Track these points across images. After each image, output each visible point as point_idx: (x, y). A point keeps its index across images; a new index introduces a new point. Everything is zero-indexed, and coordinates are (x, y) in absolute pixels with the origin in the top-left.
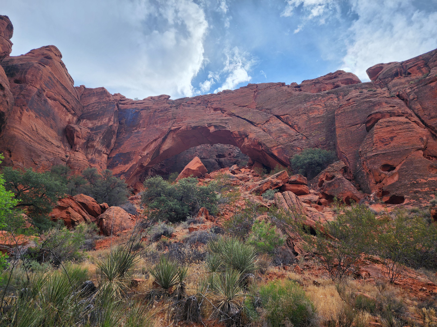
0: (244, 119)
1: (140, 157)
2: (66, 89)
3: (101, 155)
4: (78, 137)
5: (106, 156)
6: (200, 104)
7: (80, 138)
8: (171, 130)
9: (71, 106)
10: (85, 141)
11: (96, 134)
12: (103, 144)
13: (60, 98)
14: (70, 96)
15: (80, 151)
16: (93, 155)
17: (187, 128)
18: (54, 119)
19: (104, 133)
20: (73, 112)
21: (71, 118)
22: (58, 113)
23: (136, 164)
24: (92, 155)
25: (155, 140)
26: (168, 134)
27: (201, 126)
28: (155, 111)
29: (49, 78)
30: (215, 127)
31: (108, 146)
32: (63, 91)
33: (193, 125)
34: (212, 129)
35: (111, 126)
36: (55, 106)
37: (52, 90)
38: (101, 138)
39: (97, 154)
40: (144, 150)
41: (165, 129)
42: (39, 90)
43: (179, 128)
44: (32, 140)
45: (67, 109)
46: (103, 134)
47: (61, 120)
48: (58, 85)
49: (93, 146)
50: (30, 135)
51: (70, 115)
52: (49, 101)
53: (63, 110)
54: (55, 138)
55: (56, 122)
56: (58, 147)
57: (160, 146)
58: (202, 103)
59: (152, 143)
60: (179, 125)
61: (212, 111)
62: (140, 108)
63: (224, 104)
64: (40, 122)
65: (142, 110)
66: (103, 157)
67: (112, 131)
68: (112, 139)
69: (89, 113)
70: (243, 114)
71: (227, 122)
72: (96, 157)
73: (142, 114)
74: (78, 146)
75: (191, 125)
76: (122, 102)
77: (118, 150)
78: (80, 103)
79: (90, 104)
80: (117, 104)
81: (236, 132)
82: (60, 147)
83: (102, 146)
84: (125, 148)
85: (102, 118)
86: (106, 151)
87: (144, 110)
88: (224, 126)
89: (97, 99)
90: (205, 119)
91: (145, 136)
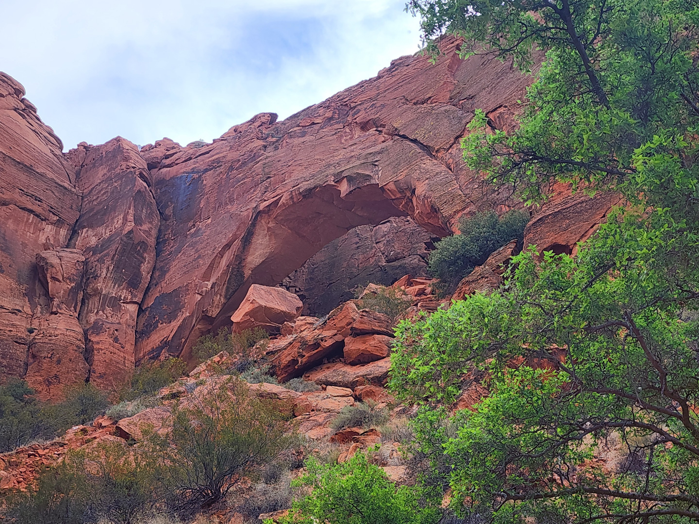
0: (415, 141)
1: (199, 297)
2: (29, 169)
3: (120, 309)
4: (54, 279)
5: (133, 308)
6: (330, 119)
7: (59, 281)
8: (260, 212)
9: (45, 206)
10: (74, 285)
11: (101, 261)
12: (117, 281)
13: (17, 196)
14: (41, 183)
15: (62, 311)
16: (101, 313)
17: (292, 198)
18: (5, 249)
19: (114, 255)
20: (56, 218)
21: (53, 232)
22: (17, 232)
23: (192, 316)
24: (98, 312)
25: (228, 246)
26: (254, 225)
27: (320, 186)
28: (231, 168)
30: (350, 179)
31: (133, 285)
32: (23, 177)
33: (304, 186)
34: (344, 188)
35: (131, 232)
36: (8, 218)
38: (111, 268)
39: (108, 310)
40: (206, 277)
41: (245, 210)
43: (276, 203)
45: (38, 216)
46: (112, 259)
47: (24, 245)
48: (5, 167)
49: (97, 292)
51: (49, 228)
53: (27, 221)
54: (9, 292)
55: (10, 255)
56: (15, 312)
57: (240, 260)
58: (336, 116)
59: (221, 255)
60: (275, 194)
61: (358, 132)
62: (203, 168)
63: (383, 106)
65: (206, 170)
66: (127, 311)
67: (138, 244)
68: (142, 262)
69: (92, 209)
70: (414, 127)
71: (376, 161)
72: (107, 317)
73: (205, 182)
74: (56, 302)
75: (299, 188)
76: (167, 162)
77: (159, 288)
78: (73, 190)
79: (93, 188)
80: (141, 174)
81: (392, 186)
82: (20, 311)
83: (117, 286)
84: (173, 280)
85: (113, 219)
86: (129, 297)
87: (211, 170)
88: (367, 173)
89: (105, 171)
90: (332, 162)
91: (209, 240)
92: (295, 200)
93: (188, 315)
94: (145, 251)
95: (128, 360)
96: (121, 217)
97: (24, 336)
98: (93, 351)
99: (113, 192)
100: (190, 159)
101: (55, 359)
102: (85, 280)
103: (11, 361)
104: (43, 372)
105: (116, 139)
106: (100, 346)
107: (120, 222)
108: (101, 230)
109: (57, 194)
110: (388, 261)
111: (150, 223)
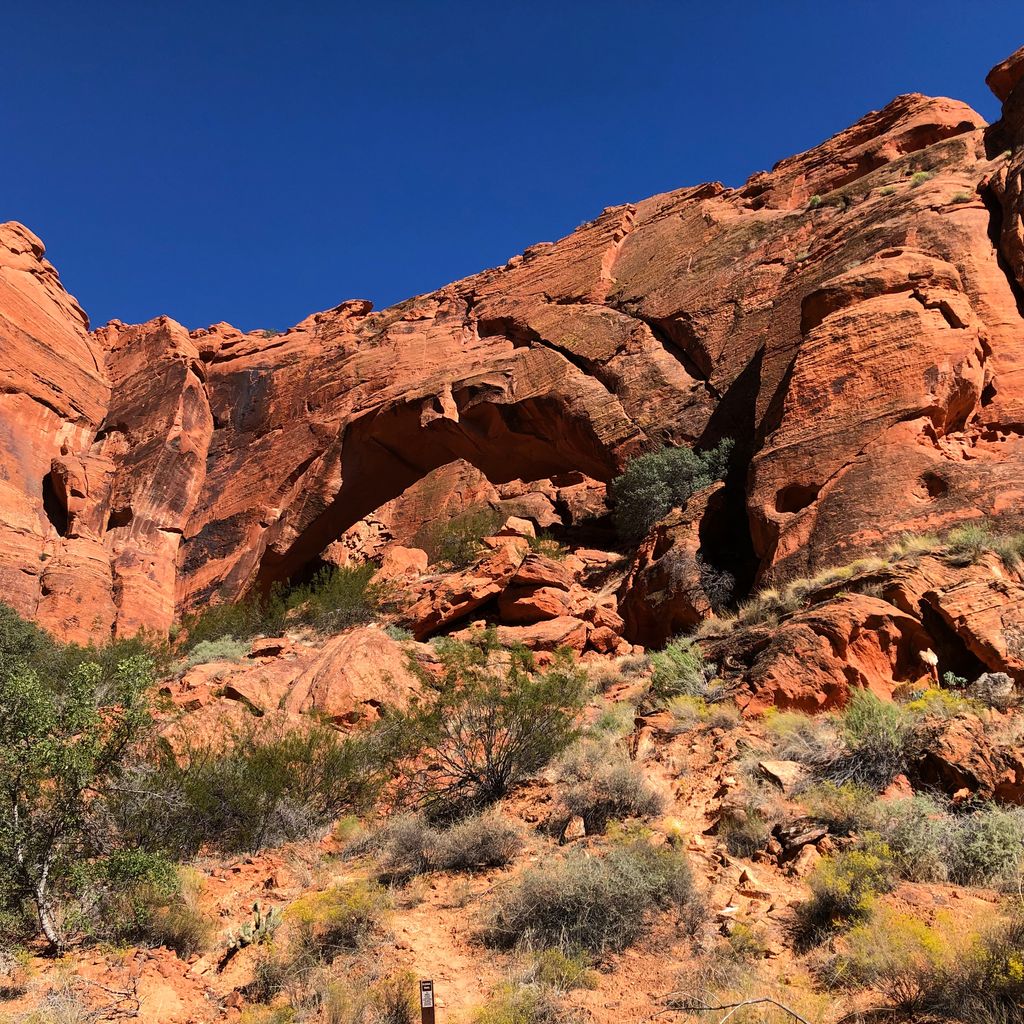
0: (562, 350)
1: (264, 529)
2: (47, 348)
3: (156, 536)
4: (75, 493)
5: (173, 537)
6: (445, 314)
7: (82, 496)
8: (350, 424)
9: (65, 398)
10: (100, 501)
11: (136, 473)
12: (157, 500)
13: (30, 382)
15: (84, 535)
16: (132, 540)
18: (13, 450)
20: (77, 414)
21: (72, 433)
24: (128, 539)
25: (305, 465)
28: (312, 366)
31: (176, 506)
35: (177, 439)
36: (17, 410)
38: (149, 483)
39: (143, 536)
40: (273, 502)
41: (331, 422)
43: (373, 414)
45: (55, 410)
46: (151, 472)
47: (36, 447)
48: (18, 344)
51: (68, 426)
53: (41, 416)
54: (14, 505)
55: (18, 457)
56: (22, 532)
57: (320, 484)
59: (296, 475)
60: (372, 403)
62: (272, 362)
63: (517, 303)
65: (277, 367)
66: (165, 540)
67: (186, 454)
68: (188, 478)
69: (125, 407)
71: (509, 371)
72: (140, 546)
73: (276, 382)
74: (76, 522)
75: (405, 398)
76: (226, 353)
77: (209, 514)
78: (101, 380)
79: (127, 380)
80: (194, 364)
82: (28, 531)
83: (155, 506)
84: (229, 503)
85: (154, 420)
86: (170, 522)
87: (284, 366)
88: (497, 384)
89: (144, 359)
90: (448, 368)
91: (281, 456)
93: (249, 549)
94: (193, 464)
95: (166, 603)
96: (165, 419)
97: (34, 563)
98: (122, 588)
99: (154, 387)
100: (256, 351)
101: (74, 596)
102: (113, 497)
103: (17, 595)
104: (57, 612)
106: (130, 583)
107: (164, 425)
108: (136, 433)
109: (80, 384)
111: (202, 428)
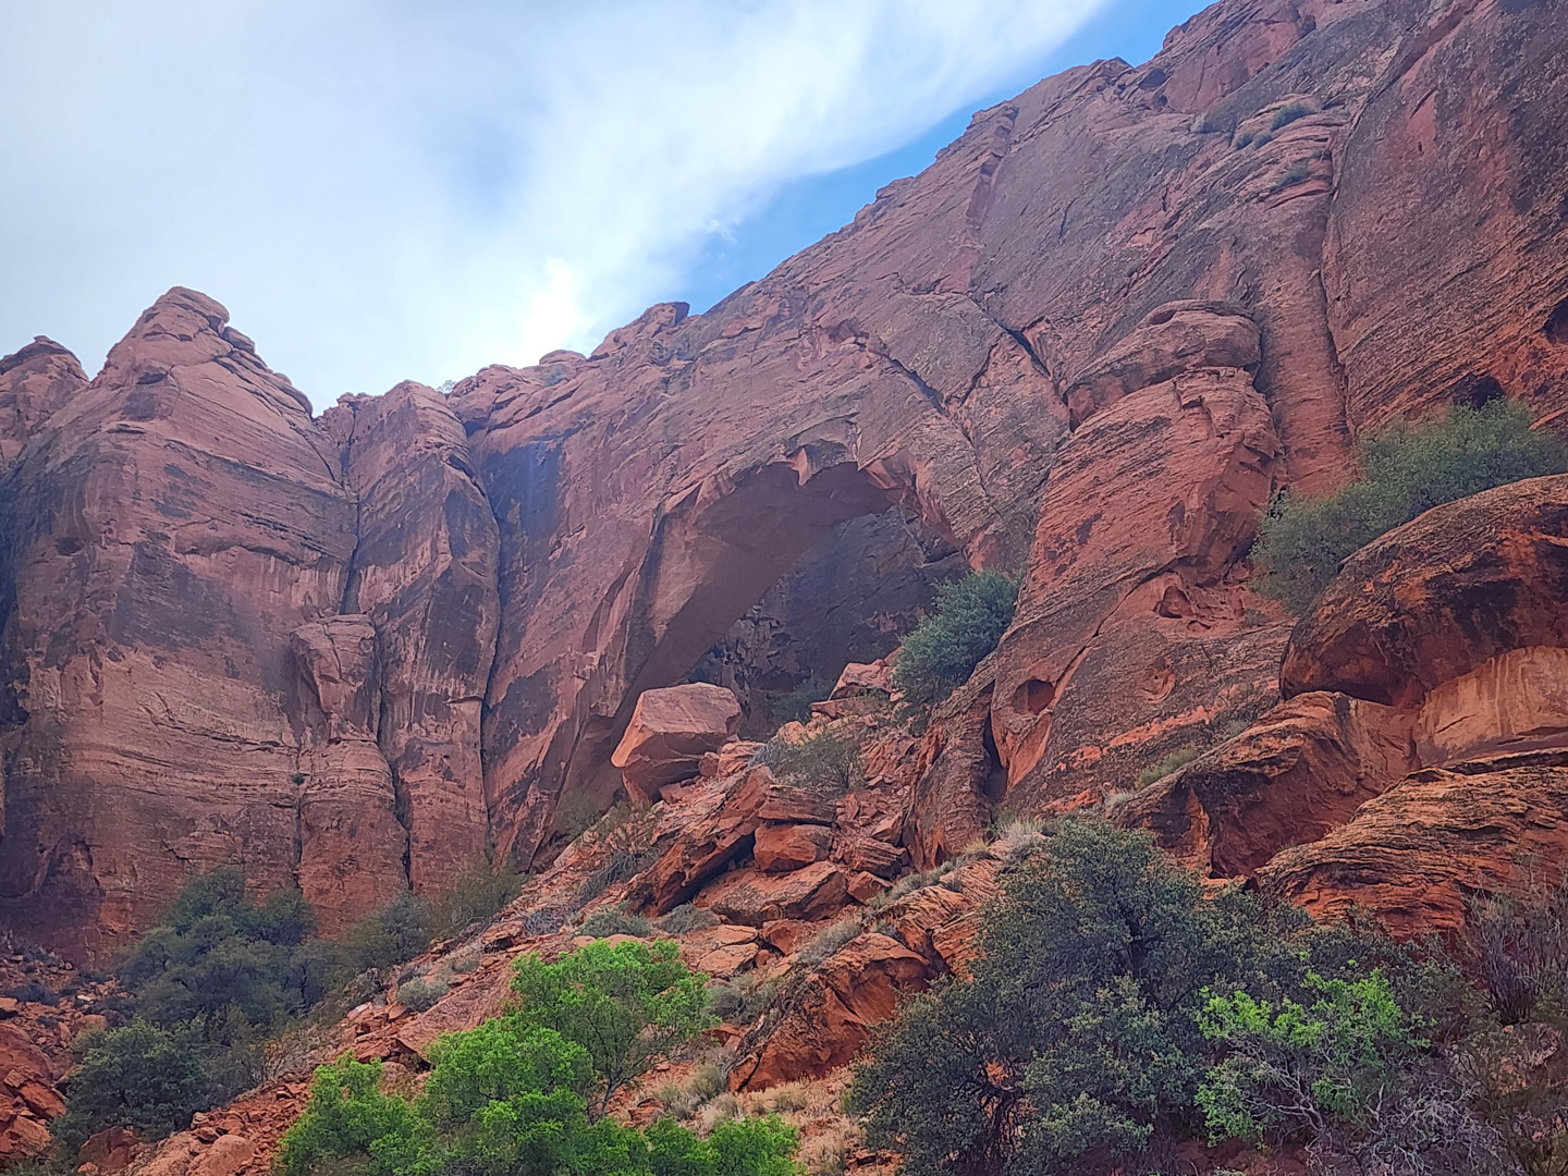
0: (913, 375)
1: (580, 684)
2: (255, 475)
3: (448, 715)
5: (471, 709)
6: (776, 319)
7: (336, 682)
8: (665, 516)
9: (293, 537)
10: (361, 684)
11: (403, 630)
12: (437, 665)
13: (241, 529)
14: (280, 496)
15: (348, 736)
16: (416, 725)
17: (718, 488)
18: (237, 632)
19: (424, 620)
20: (316, 556)
21: (315, 583)
22: (251, 594)
23: (572, 719)
24: (410, 725)
25: (619, 584)
26: (659, 541)
27: (763, 464)
29: (171, 470)
30: (811, 452)
31: (465, 666)
32: (247, 491)
33: (736, 464)
34: (803, 466)
35: (447, 573)
36: (232, 572)
37: (196, 517)
38: (422, 644)
39: (429, 719)
40: (589, 643)
41: (641, 516)
42: (138, 546)
43: (693, 496)
44: (155, 768)
46: (422, 627)
47: (267, 617)
48: (215, 478)
49: (405, 690)
50: (145, 751)
51: (307, 577)
52: (197, 563)
53: (266, 571)
54: (252, 709)
55: (246, 641)
56: (272, 745)
57: (642, 607)
58: (786, 312)
59: (610, 599)
60: (688, 481)
61: (825, 346)
62: (563, 427)
63: (863, 293)
64: (179, 672)
65: (569, 433)
67: (464, 591)
68: (476, 623)
69: (377, 529)
70: (912, 344)
71: (853, 415)
72: (428, 733)
73: (568, 457)
74: (335, 719)
75: (727, 469)
76: (500, 416)
77: (513, 668)
78: (341, 493)
79: (375, 486)
80: (452, 458)
81: (878, 468)
82: (276, 744)
83: (437, 672)
84: (533, 652)
85: (414, 549)
86: (463, 691)
87: (577, 431)
88: (838, 440)
89: (391, 452)
90: (781, 414)
91: (587, 573)
92: (724, 491)
93: (565, 718)
94: (478, 601)
95: (474, 808)
96: (428, 544)
97: (287, 791)
98: (410, 801)
99: (408, 495)
100: (539, 409)
101: (345, 829)
102: (380, 669)
103: (271, 842)
104: (327, 856)
105: (400, 386)
106: (419, 792)
107: (427, 554)
108: (396, 569)
109: (311, 510)
110: (931, 559)
111: (482, 545)
